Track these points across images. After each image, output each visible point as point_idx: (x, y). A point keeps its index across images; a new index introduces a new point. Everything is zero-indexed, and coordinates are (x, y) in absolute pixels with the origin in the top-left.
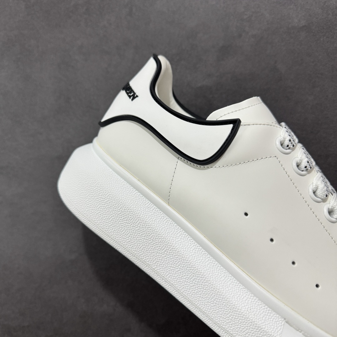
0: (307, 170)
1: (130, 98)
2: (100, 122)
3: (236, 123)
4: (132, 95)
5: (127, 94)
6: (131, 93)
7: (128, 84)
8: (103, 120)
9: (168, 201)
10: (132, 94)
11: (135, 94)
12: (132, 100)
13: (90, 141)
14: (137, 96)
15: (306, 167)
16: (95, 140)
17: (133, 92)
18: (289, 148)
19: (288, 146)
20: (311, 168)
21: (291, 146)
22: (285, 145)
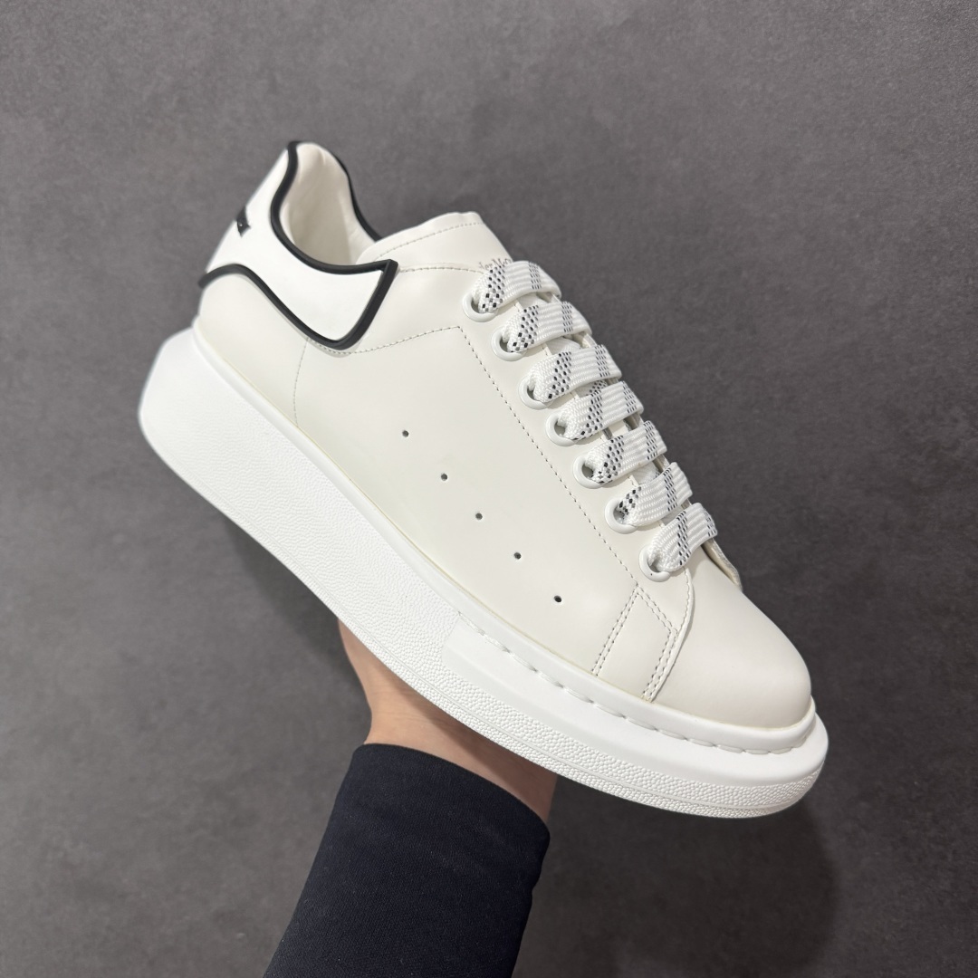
0: (518, 349)
15: (515, 345)
18: (487, 310)
19: (484, 306)
20: (526, 345)
21: (490, 306)
22: (481, 305)
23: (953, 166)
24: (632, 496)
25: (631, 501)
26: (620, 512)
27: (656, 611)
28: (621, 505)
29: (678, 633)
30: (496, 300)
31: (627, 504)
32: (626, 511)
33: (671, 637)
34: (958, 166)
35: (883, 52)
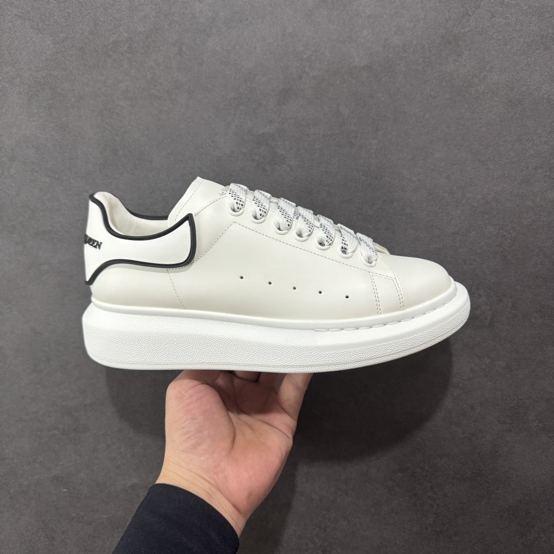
0: (263, 216)
1: (96, 248)
2: (86, 282)
3: (189, 218)
4: (97, 245)
5: (91, 245)
6: (93, 244)
7: (86, 236)
8: (88, 279)
9: (183, 307)
10: (96, 243)
11: (98, 242)
12: (99, 248)
13: (90, 302)
14: (101, 243)
15: (261, 215)
16: (93, 299)
17: (96, 241)
18: (240, 209)
19: (238, 208)
20: (265, 213)
21: (240, 207)
22: (236, 209)
23: (504, 174)
24: (344, 242)
25: (345, 244)
26: (344, 250)
27: (383, 276)
28: (342, 248)
29: (396, 279)
30: (241, 203)
31: (344, 246)
32: (345, 249)
33: (395, 282)
34: (507, 175)
35: (483, 112)
